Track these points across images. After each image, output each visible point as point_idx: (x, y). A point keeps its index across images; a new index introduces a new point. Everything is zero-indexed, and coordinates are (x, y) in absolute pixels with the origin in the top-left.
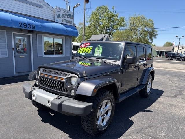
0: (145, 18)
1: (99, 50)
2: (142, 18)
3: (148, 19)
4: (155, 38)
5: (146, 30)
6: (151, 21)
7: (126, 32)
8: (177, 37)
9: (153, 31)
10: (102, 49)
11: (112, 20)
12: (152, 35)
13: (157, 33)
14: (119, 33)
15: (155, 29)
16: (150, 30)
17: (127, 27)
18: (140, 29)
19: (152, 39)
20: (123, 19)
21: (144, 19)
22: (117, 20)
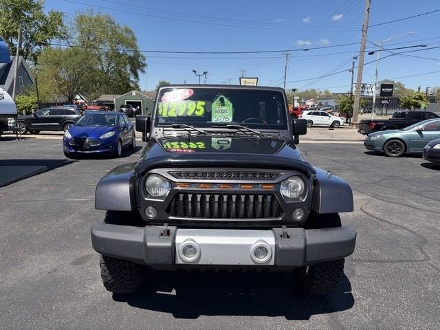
0: (114, 24)
1: (224, 108)
2: (107, 22)
3: (122, 26)
4: (143, 71)
5: (121, 52)
6: (129, 31)
7: (76, 54)
8: (195, 72)
9: (137, 55)
10: (231, 105)
11: (25, 16)
12: (136, 64)
13: (146, 62)
14: (58, 54)
15: (142, 53)
16: (131, 54)
17: (73, 40)
18: (105, 48)
19: (136, 75)
20: (57, 17)
21: (113, 26)
22: (42, 18)
